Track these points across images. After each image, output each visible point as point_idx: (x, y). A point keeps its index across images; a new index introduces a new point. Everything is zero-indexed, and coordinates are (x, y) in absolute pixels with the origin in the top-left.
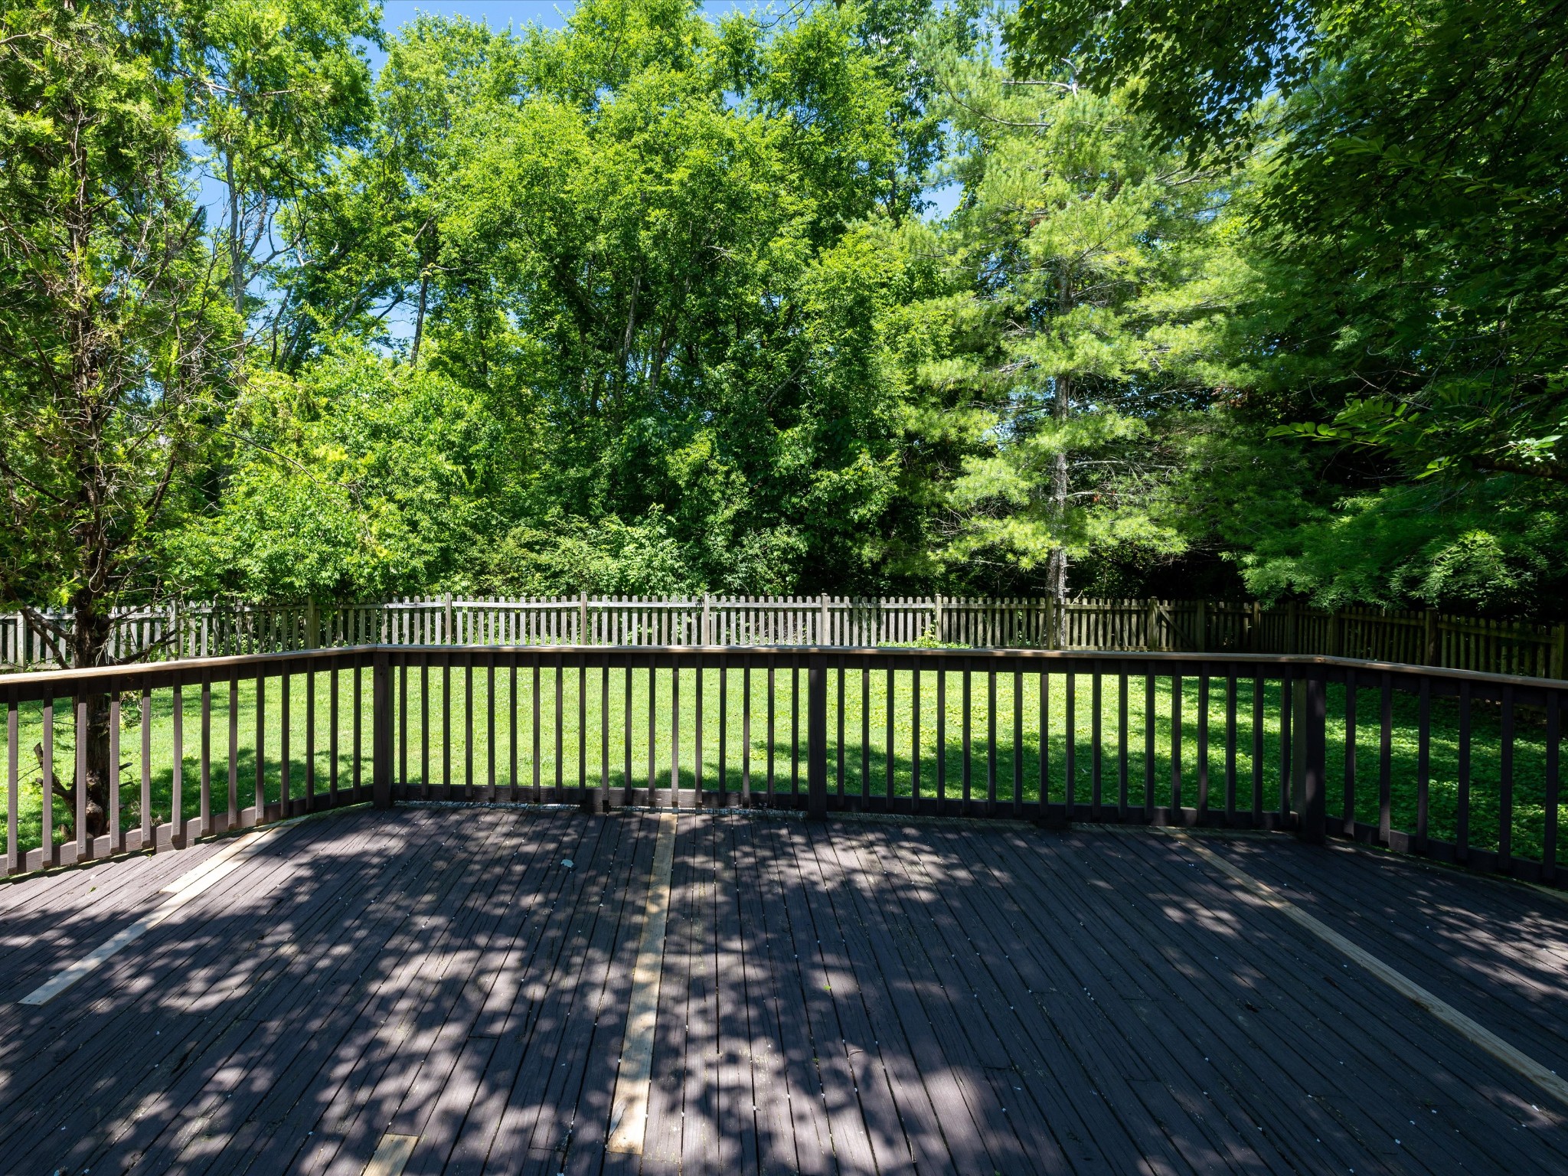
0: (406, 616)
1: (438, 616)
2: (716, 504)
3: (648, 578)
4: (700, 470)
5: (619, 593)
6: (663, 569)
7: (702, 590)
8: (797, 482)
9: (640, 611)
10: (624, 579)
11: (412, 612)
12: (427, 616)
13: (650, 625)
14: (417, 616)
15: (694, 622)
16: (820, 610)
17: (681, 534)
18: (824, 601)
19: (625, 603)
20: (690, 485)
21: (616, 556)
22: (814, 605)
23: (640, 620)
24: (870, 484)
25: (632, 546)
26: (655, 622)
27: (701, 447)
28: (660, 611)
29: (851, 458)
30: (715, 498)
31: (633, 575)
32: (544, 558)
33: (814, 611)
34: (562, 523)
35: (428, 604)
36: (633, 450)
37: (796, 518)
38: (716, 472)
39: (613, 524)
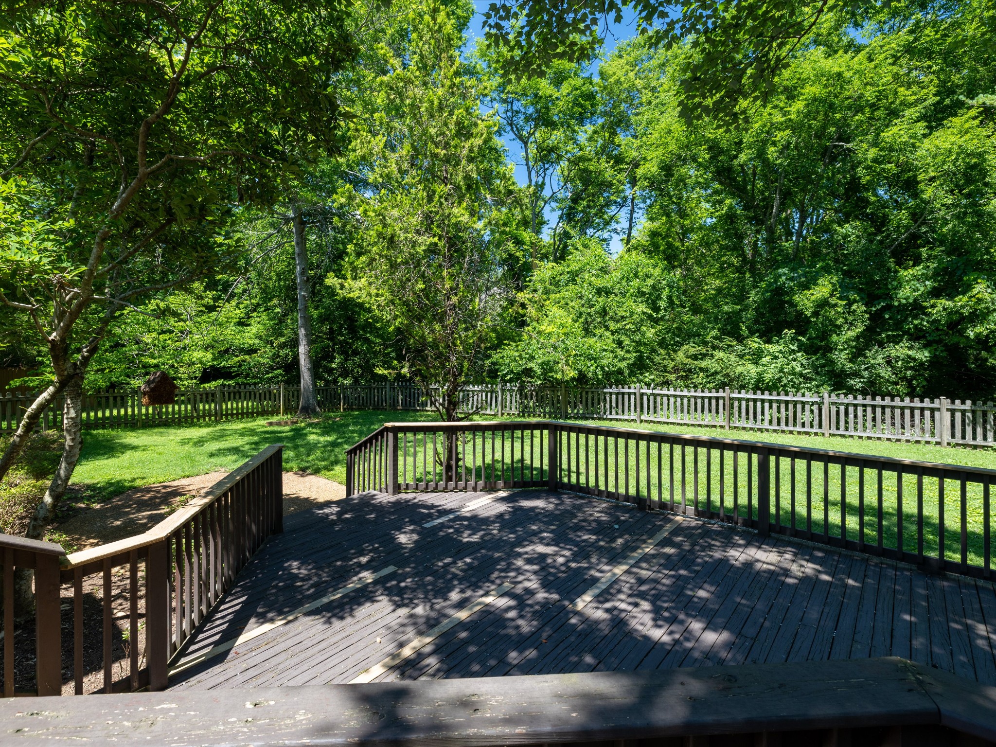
0: (614, 397)
1: (632, 397)
2: (839, 327)
3: (779, 380)
4: (823, 304)
5: (756, 388)
6: (794, 374)
7: (825, 391)
8: (916, 308)
9: (771, 402)
10: (760, 379)
11: (617, 394)
12: (626, 397)
13: (779, 412)
14: (620, 397)
15: (816, 411)
16: (939, 409)
17: (809, 349)
18: (943, 403)
19: (759, 396)
20: (816, 314)
21: (756, 363)
22: (932, 405)
23: (771, 407)
24: (987, 308)
25: (768, 358)
26: (783, 409)
27: (823, 289)
28: (787, 403)
29: (969, 287)
30: (838, 322)
31: (767, 377)
32: (703, 364)
33: (932, 410)
34: (716, 342)
35: (626, 390)
36: (771, 291)
37: (917, 336)
38: (836, 305)
39: (754, 343)
